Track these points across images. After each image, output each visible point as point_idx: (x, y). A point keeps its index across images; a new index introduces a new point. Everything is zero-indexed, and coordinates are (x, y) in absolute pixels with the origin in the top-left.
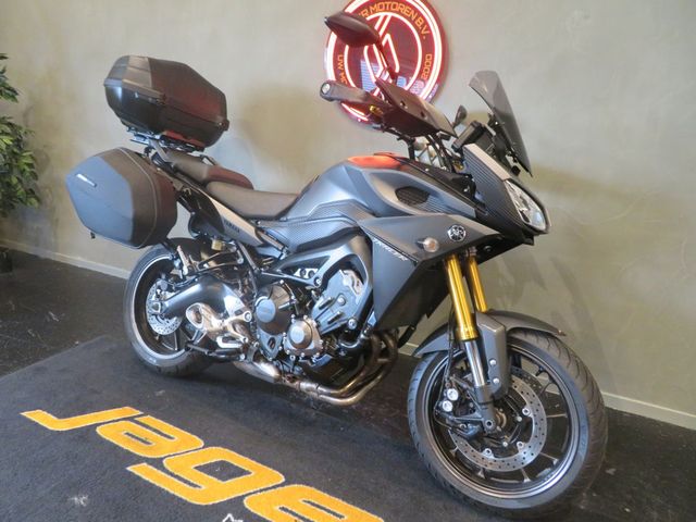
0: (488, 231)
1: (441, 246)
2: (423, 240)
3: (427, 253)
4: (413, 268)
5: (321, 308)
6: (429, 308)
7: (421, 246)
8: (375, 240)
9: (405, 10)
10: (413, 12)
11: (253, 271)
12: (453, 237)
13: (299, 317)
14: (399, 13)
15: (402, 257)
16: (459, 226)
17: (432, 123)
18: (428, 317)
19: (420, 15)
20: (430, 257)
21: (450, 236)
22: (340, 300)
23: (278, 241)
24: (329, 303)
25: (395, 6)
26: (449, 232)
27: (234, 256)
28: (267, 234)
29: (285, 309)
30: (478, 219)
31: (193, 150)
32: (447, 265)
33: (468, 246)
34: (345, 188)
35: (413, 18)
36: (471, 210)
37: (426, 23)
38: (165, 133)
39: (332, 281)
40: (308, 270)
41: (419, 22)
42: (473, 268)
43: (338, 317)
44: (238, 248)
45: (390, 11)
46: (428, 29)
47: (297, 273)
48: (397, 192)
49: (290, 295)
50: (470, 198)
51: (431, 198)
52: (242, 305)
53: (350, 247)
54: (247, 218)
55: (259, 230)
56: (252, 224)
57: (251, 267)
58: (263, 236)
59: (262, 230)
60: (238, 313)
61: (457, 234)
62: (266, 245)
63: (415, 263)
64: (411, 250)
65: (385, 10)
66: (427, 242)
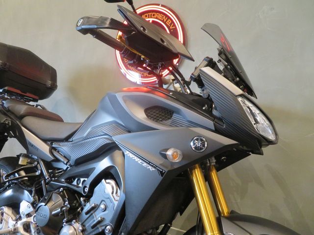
0: (227, 141)
1: (184, 156)
2: (166, 150)
3: (173, 164)
4: (160, 178)
5: (87, 213)
6: (181, 207)
7: (165, 156)
8: (127, 153)
9: (160, 16)
10: (164, 17)
11: (45, 180)
12: (196, 148)
13: (69, 222)
14: (157, 18)
15: (150, 167)
16: (200, 138)
17: (171, 48)
18: (181, 215)
19: (169, 18)
20: (176, 167)
21: (193, 147)
22: (102, 206)
23: (65, 157)
24: (94, 209)
25: (154, 15)
26: (192, 144)
27: (35, 169)
28: (58, 152)
29: (57, 215)
30: (217, 131)
31: (31, 101)
32: (192, 174)
33: (208, 156)
34: (109, 112)
35: (165, 21)
36: (210, 123)
37: (173, 22)
38: (6, 88)
39: (97, 189)
40: (82, 180)
41: (169, 22)
42: (214, 175)
43: (99, 222)
44: (38, 163)
45: (151, 18)
46: (174, 25)
47: (75, 183)
48: (146, 111)
49: (65, 201)
50: (209, 113)
51: (175, 116)
52: (32, 209)
53: (112, 160)
54: (45, 141)
55: (52, 149)
56: (48, 145)
57: (45, 177)
58: (56, 154)
59: (55, 149)
60: (29, 215)
61: (199, 144)
62: (57, 160)
63: (162, 173)
64: (158, 161)
65: (149, 18)
66: (169, 153)
